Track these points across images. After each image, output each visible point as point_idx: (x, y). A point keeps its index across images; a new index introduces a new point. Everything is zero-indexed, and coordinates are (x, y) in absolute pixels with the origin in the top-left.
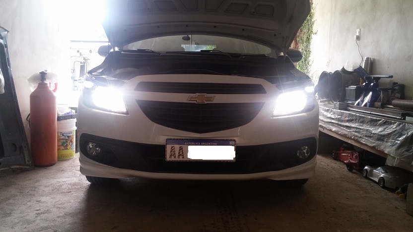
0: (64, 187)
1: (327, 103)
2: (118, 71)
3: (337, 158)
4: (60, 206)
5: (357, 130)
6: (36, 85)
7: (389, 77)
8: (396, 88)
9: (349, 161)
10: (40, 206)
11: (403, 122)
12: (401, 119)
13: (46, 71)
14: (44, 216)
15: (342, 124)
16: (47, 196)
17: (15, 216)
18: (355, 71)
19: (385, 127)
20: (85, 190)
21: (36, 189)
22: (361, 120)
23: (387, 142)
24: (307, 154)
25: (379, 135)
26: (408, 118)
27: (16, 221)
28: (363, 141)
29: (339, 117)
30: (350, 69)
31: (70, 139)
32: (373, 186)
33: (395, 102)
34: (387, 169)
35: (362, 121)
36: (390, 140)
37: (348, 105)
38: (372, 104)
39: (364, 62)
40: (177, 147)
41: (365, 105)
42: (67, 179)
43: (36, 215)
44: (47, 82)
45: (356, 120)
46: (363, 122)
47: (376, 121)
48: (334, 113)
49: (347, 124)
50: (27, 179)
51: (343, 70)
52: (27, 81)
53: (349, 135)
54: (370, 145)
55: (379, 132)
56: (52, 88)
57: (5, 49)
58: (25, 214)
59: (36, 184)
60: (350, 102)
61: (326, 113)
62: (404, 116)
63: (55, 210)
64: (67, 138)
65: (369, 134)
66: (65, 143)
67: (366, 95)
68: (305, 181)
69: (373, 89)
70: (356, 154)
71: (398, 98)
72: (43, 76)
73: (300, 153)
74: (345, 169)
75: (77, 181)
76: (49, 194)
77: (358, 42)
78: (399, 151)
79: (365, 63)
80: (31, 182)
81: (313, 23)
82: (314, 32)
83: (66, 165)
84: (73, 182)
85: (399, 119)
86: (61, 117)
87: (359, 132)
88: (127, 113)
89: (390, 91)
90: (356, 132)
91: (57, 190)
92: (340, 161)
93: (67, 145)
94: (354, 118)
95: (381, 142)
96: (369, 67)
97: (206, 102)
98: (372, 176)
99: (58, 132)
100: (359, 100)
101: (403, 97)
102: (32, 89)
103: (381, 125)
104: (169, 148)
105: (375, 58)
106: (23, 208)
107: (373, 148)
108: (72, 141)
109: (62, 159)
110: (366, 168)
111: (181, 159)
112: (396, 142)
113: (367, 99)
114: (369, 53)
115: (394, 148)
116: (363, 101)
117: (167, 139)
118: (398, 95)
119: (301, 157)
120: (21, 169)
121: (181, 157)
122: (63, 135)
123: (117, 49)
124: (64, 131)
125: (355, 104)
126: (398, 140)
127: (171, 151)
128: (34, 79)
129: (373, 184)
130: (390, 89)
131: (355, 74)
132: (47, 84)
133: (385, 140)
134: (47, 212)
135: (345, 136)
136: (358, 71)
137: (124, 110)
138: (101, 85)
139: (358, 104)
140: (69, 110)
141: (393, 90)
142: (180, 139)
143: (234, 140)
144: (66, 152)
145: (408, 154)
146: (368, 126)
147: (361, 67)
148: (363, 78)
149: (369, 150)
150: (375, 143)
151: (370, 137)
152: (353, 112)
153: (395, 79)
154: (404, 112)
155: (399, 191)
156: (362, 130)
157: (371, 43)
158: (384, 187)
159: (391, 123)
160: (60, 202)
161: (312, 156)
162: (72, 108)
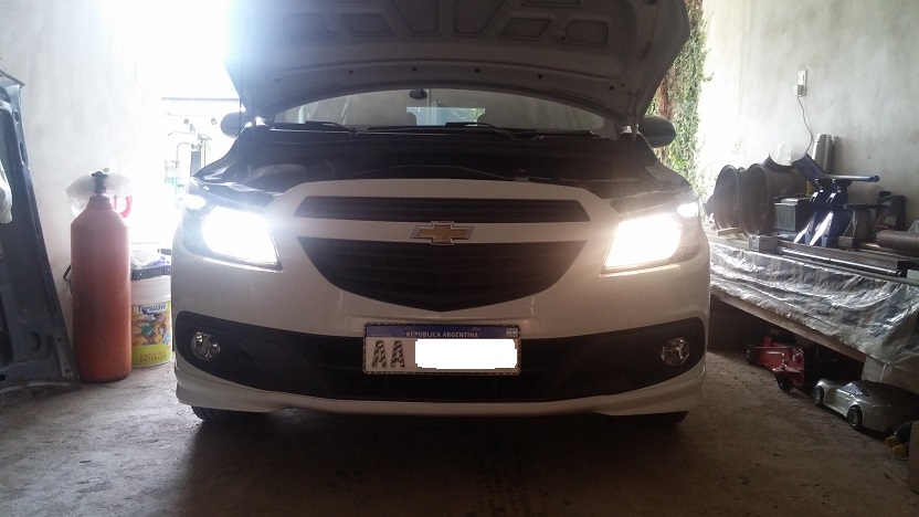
0: (143, 429)
1: (733, 236)
2: (262, 172)
3: (757, 361)
4: (132, 473)
5: (799, 299)
6: (86, 202)
7: (871, 179)
8: (887, 203)
9: (783, 368)
10: (88, 474)
11: (901, 283)
12: (896, 275)
13: (106, 170)
14: (95, 496)
15: (766, 284)
16: (105, 450)
17: (33, 498)
18: (795, 164)
19: (860, 292)
20: (189, 436)
21: (83, 435)
22: (809, 276)
23: (864, 326)
24: (684, 355)
25: (846, 310)
26: (911, 274)
27: (35, 507)
28: (812, 324)
29: (760, 268)
30: (785, 161)
31: (161, 320)
32: (835, 426)
33: (884, 235)
34: (868, 388)
35: (811, 278)
36: (871, 323)
37: (780, 243)
38: (832, 239)
39: (815, 145)
40: (389, 342)
41: (819, 242)
42: (151, 411)
43: (79, 494)
44: (108, 194)
45: (797, 276)
46: (811, 281)
47: (842, 278)
48: (749, 260)
49: (778, 285)
50: (64, 411)
51: (770, 162)
52: (65, 193)
53: (781, 310)
54: (828, 333)
55: (848, 304)
56: (118, 208)
57: (16, 123)
58: (56, 491)
59: (84, 422)
60: (785, 236)
61: (730, 260)
62: (903, 268)
63: (120, 482)
64: (153, 318)
65: (824, 308)
66: (148, 329)
67: (819, 220)
68: (681, 415)
69: (835, 207)
70: (799, 353)
71: (890, 227)
72: (99, 181)
73: (668, 354)
74: (774, 386)
75: (173, 416)
76: (110, 446)
77: (801, 99)
78: (891, 349)
79: (818, 146)
80: (72, 417)
81: (703, 57)
82: (706, 75)
83: (150, 377)
84: (164, 417)
85: (891, 275)
86: (140, 271)
87: (802, 304)
88: (278, 266)
89: (873, 211)
90: (796, 303)
91: (129, 436)
92: (763, 367)
93: (153, 334)
94: (793, 271)
95: (852, 327)
96: (826, 155)
97: (453, 242)
98: (833, 402)
99: (133, 306)
100: (804, 231)
101: (902, 225)
102: (76, 210)
103: (851, 288)
104: (370, 344)
105: (841, 135)
106: (51, 477)
107: (834, 339)
108: (163, 326)
109: (143, 364)
110: (820, 383)
111: (398, 368)
112: (885, 326)
113: (823, 228)
114: (828, 126)
115: (879, 341)
116: (812, 233)
117: (367, 326)
118: (891, 220)
119: (670, 362)
120: (50, 388)
121: (398, 364)
122: (145, 312)
123: (260, 121)
124: (146, 303)
125: (796, 240)
126: (888, 323)
127: (376, 352)
128: (79, 188)
129: (835, 421)
130: (873, 207)
131: (795, 171)
132: (107, 199)
133: (860, 322)
134: (104, 486)
135: (770, 311)
136: (802, 166)
137: (273, 260)
138: (222, 204)
139: (802, 240)
140: (157, 257)
141: (879, 208)
142: (396, 325)
143: (517, 326)
144: (150, 349)
145: (910, 354)
146: (824, 291)
147: (808, 156)
148: (812, 182)
149: (826, 344)
150: (837, 328)
151: (827, 314)
152: (793, 257)
153: (885, 185)
154: (904, 259)
155: (892, 437)
156: (809, 300)
157: (832, 102)
158: (861, 429)
159: (874, 286)
160: (133, 465)
161: (695, 357)
162: (164, 252)
